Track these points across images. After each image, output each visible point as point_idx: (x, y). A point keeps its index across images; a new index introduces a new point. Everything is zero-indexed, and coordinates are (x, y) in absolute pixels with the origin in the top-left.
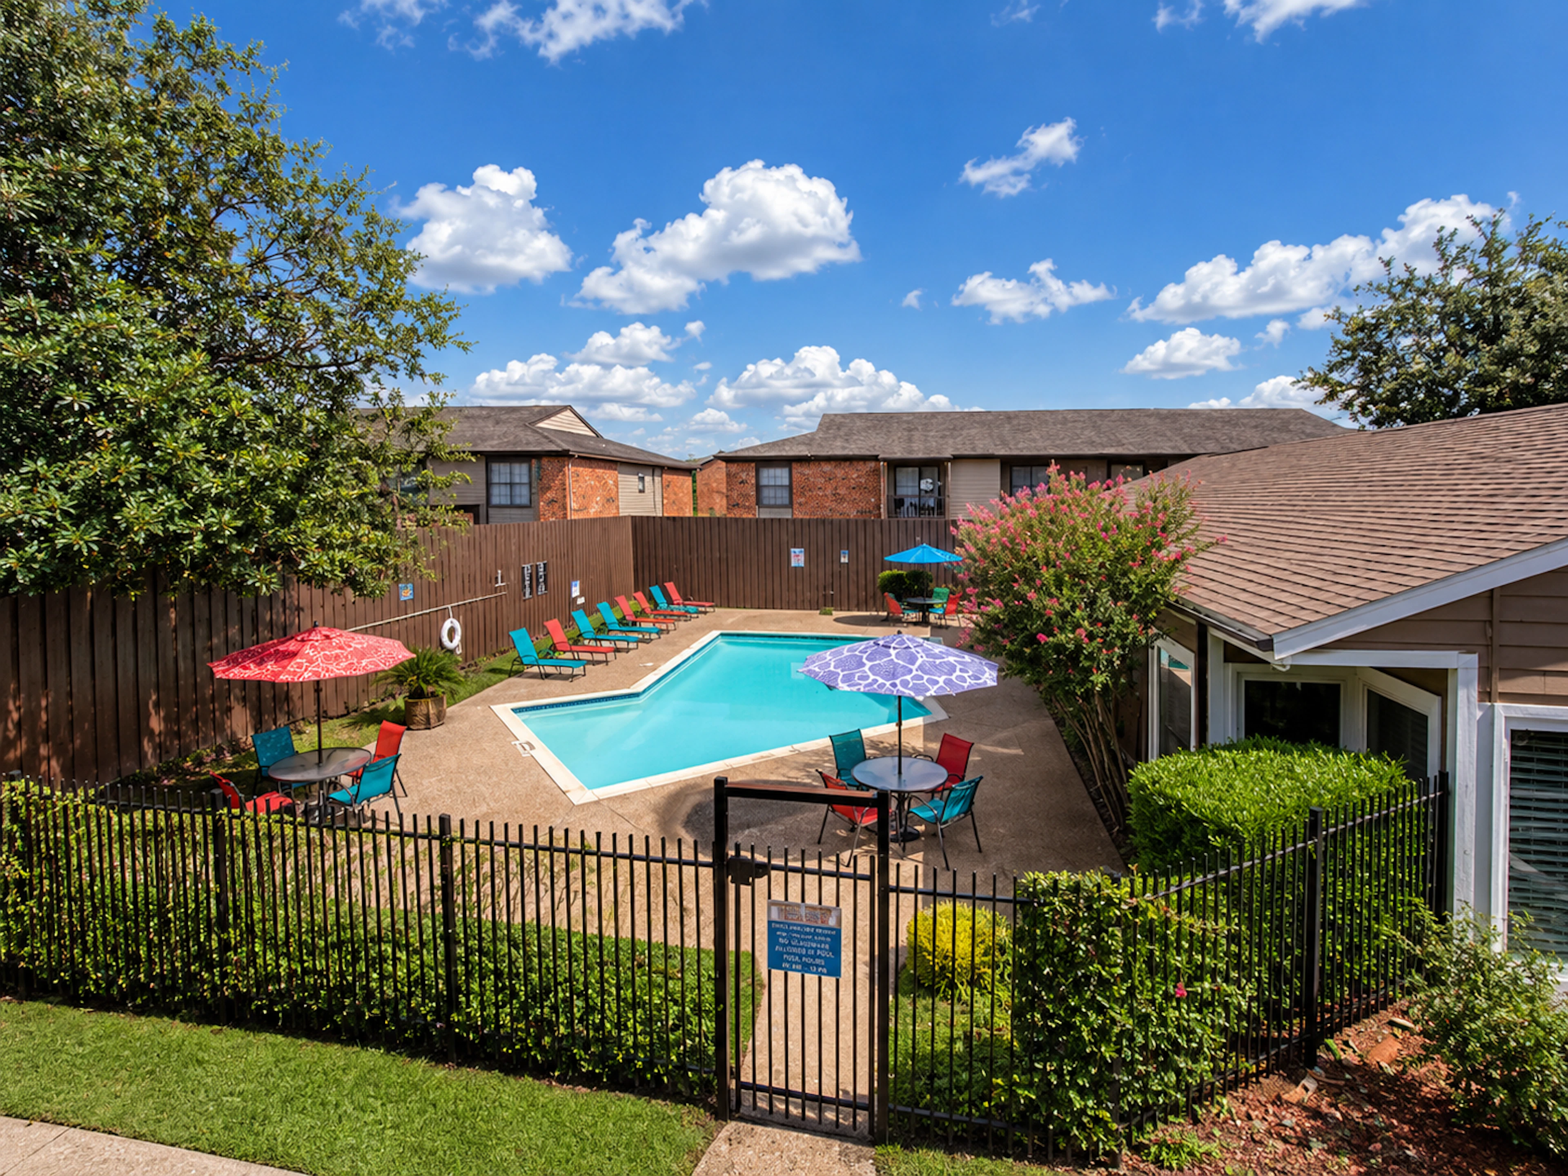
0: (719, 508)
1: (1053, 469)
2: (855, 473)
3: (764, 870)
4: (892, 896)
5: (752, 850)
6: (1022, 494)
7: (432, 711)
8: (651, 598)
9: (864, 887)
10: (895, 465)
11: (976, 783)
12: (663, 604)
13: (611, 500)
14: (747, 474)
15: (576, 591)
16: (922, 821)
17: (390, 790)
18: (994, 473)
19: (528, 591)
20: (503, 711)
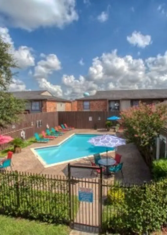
0: (76, 110)
1: (140, 102)
2: (102, 103)
3: (78, 181)
4: (103, 187)
5: (75, 178)
6: (134, 107)
7: (19, 150)
8: (62, 127)
9: (97, 185)
10: (110, 101)
11: (122, 164)
12: (64, 129)
13: (55, 108)
14: (81, 103)
15: (47, 126)
16: (112, 171)
17: (10, 165)
18: (129, 103)
19: (38, 126)
20: (32, 150)
